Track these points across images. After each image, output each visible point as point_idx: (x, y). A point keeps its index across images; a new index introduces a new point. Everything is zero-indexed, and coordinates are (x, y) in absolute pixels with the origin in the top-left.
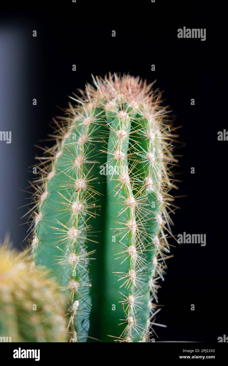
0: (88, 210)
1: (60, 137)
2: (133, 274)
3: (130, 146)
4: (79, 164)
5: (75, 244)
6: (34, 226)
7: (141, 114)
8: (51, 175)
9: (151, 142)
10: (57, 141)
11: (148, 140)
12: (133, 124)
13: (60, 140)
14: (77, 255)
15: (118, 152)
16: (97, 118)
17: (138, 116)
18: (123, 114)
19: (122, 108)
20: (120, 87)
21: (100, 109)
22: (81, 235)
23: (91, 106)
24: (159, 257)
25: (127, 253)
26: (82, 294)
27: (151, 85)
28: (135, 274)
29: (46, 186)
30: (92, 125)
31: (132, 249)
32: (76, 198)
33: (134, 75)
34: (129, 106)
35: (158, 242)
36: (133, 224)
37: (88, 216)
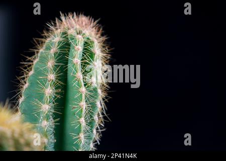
0: (56, 93)
1: (37, 50)
2: (82, 136)
3: (83, 56)
4: (51, 66)
5: (47, 114)
6: (18, 104)
7: (90, 38)
8: (31, 73)
9: (96, 55)
10: (36, 53)
11: (94, 54)
12: (86, 43)
13: (38, 52)
14: (47, 122)
15: (76, 59)
16: (64, 37)
17: (88, 39)
18: (80, 36)
19: (79, 33)
20: (78, 21)
21: (65, 33)
22: (51, 109)
23: (59, 30)
24: (97, 129)
25: (79, 122)
26: (50, 146)
27: (96, 21)
28: (83, 136)
29: (27, 80)
30: (60, 42)
31: (82, 120)
32: (48, 86)
33: (86, 15)
34: (83, 32)
35: (97, 119)
36: (83, 104)
37: (56, 97)
